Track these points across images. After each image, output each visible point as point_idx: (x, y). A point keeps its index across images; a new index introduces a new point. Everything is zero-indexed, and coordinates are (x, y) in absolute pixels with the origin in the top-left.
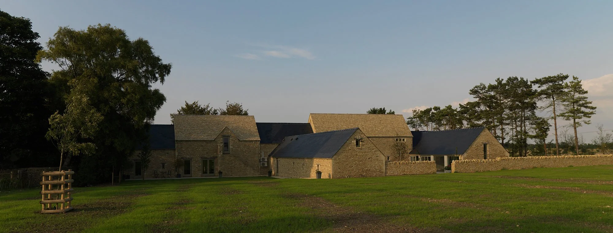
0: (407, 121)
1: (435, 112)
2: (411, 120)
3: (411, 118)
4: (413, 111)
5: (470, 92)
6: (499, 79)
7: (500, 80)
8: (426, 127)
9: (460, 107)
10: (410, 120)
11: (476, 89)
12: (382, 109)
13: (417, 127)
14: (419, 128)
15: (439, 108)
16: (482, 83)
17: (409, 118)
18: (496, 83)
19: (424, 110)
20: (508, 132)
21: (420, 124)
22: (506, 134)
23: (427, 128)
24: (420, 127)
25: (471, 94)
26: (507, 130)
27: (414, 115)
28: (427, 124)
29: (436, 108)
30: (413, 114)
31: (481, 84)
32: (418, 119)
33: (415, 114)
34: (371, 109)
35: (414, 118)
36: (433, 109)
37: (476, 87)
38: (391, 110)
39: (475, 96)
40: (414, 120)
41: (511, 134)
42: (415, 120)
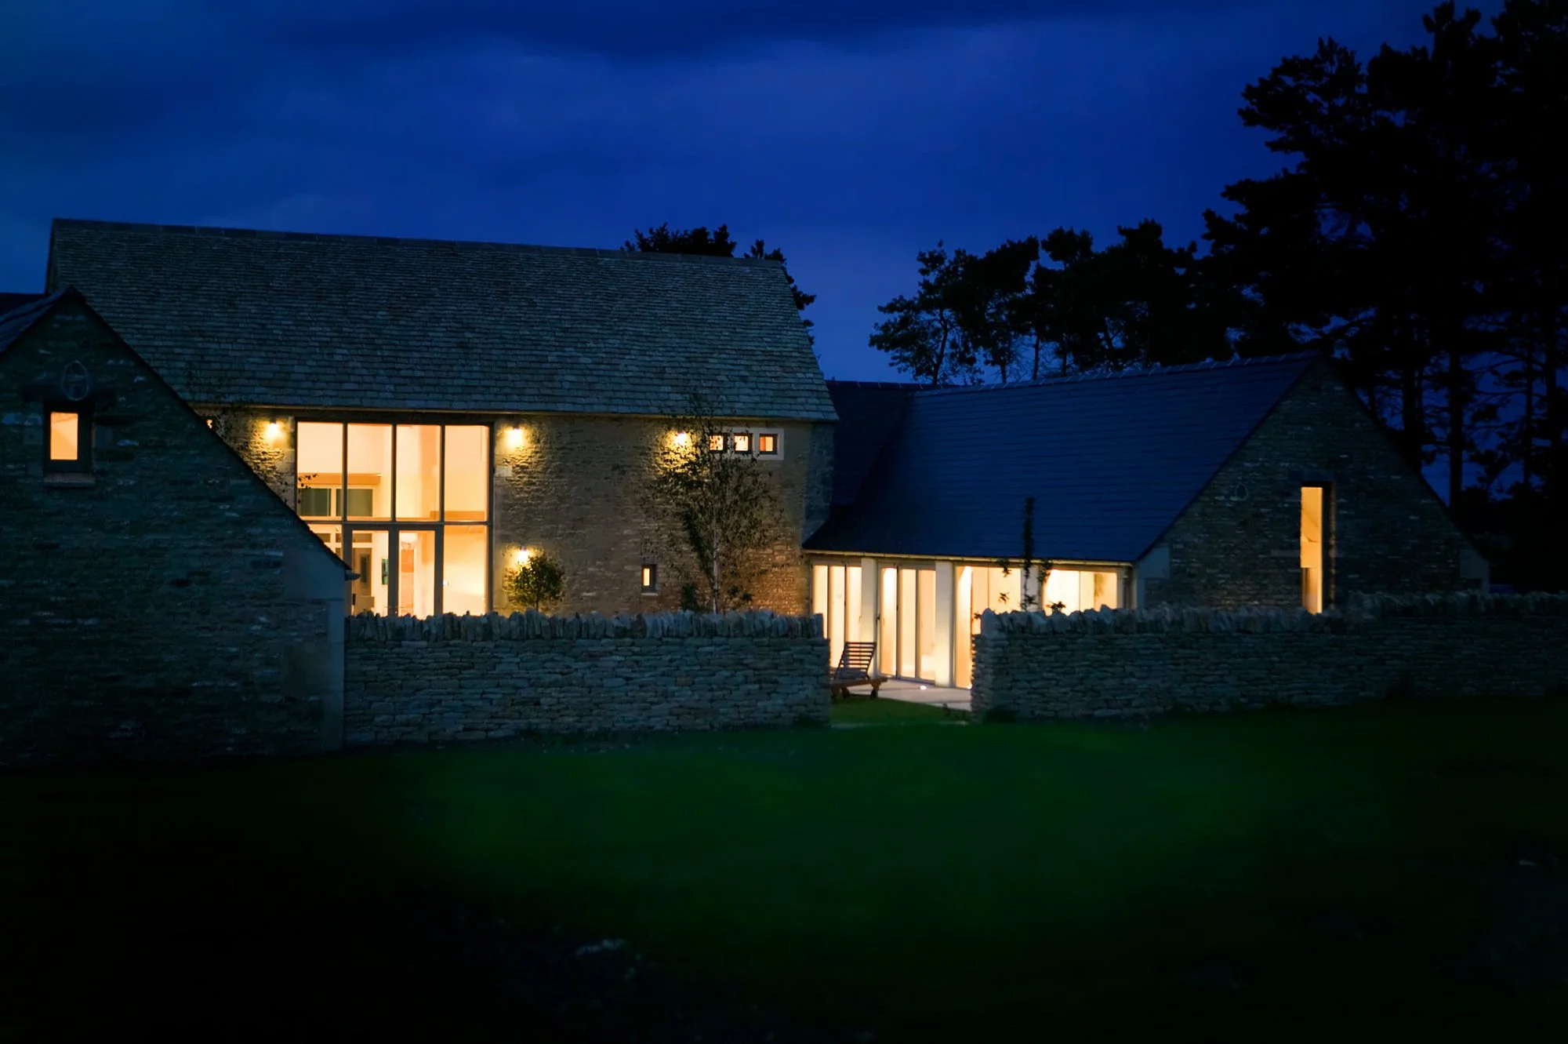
0: (881, 323)
1: (1059, 266)
2: (905, 322)
3: (909, 305)
4: (921, 258)
5: (1245, 104)
6: (1445, 12)
7: (1459, 14)
8: (998, 368)
9: (1207, 231)
10: (896, 316)
11: (1289, 81)
12: (711, 237)
13: (945, 364)
14: (955, 372)
15: (1085, 241)
16: (1331, 42)
17: (891, 308)
18: (1427, 41)
19: (990, 254)
20: (1494, 401)
21: (967, 349)
22: (1476, 418)
23: (1004, 372)
24: (963, 368)
25: (1249, 118)
26: (1487, 384)
27: (926, 284)
28: (1002, 352)
29: (1063, 243)
30: (921, 278)
31: (1328, 49)
32: (947, 313)
33: (932, 278)
34: (640, 236)
35: (926, 304)
36: (1047, 246)
37: (1291, 66)
38: (760, 244)
39: (1275, 135)
40: (924, 316)
41: (1513, 412)
42: (929, 317)
